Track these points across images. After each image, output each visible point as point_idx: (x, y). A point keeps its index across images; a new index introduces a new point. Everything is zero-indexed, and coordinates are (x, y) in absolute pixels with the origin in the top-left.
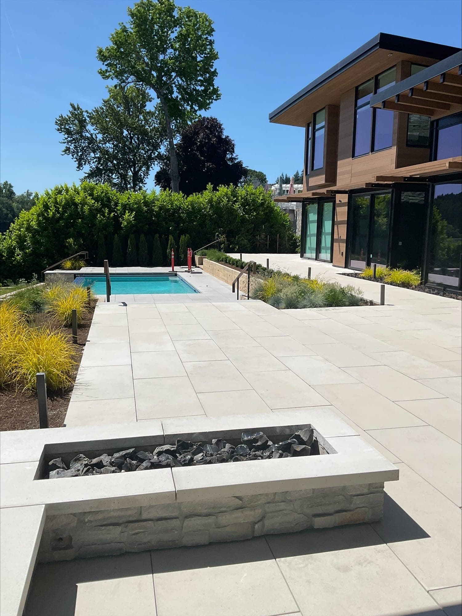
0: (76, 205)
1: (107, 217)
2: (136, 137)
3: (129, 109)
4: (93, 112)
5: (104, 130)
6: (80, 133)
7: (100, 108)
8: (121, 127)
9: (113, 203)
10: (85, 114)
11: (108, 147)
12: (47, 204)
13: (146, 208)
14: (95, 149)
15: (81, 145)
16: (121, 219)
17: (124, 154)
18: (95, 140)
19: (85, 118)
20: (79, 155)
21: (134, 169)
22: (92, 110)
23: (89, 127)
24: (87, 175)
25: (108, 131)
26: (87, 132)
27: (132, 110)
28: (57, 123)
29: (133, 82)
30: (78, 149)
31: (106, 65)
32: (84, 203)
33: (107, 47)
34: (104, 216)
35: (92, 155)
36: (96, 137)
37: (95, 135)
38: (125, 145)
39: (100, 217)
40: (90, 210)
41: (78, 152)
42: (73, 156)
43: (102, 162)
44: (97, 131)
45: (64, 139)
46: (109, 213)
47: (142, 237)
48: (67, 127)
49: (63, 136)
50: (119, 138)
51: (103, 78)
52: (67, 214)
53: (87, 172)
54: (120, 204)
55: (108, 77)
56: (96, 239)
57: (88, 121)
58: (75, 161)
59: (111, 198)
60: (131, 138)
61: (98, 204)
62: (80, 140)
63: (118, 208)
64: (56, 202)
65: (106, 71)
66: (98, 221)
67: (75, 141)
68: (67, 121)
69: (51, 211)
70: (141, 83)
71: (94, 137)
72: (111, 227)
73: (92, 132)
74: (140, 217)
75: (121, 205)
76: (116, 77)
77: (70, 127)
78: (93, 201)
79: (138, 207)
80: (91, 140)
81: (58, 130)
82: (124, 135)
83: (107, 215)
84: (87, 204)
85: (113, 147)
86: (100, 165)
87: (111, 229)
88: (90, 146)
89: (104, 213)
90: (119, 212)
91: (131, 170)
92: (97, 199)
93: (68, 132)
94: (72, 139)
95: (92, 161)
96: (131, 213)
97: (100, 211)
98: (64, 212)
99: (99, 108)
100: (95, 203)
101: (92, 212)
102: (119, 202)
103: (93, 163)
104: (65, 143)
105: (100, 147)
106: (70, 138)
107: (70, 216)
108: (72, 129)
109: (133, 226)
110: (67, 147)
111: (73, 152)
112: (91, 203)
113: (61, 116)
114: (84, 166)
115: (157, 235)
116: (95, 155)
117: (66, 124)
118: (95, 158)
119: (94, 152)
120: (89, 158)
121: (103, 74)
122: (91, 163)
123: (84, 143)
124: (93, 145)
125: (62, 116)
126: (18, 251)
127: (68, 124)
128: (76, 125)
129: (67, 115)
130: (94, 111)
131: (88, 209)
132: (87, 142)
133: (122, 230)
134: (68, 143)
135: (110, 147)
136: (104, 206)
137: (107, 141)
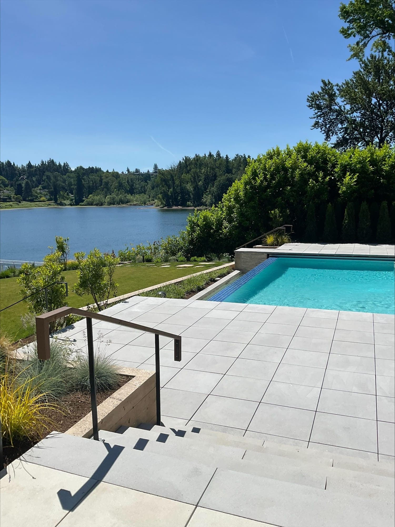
0: (285, 169)
1: (321, 183)
2: (384, 103)
3: (380, 77)
4: (343, 86)
5: (352, 100)
6: (329, 106)
7: (351, 80)
8: (369, 96)
9: (330, 165)
10: (335, 88)
11: (356, 116)
12: (256, 171)
13: (373, 167)
14: (343, 120)
15: (329, 117)
16: (339, 183)
17: (371, 121)
18: (343, 111)
19: (335, 92)
20: (327, 127)
21: (381, 135)
22: (343, 83)
23: (339, 100)
24: (333, 146)
25: (356, 101)
26: (336, 105)
27: (382, 77)
28: (309, 100)
29: (378, 35)
30: (327, 122)
31: (348, 22)
32: (294, 167)
33: (351, 2)
34: (317, 181)
35: (340, 126)
36: (345, 109)
37: (344, 106)
38: (372, 112)
39: (312, 183)
40: (301, 175)
41: (326, 125)
42: (321, 129)
43: (349, 132)
44: (345, 103)
45: (315, 114)
46: (325, 177)
47: (364, 206)
48: (318, 103)
49: (313, 112)
50: (367, 107)
51: (345, 37)
52: (274, 182)
53: (334, 143)
54: (338, 165)
55: (349, 35)
56: (306, 209)
57: (338, 94)
58: (323, 133)
59: (328, 159)
60: (380, 105)
61: (311, 167)
62: (329, 113)
63: (336, 170)
64: (265, 169)
65: (349, 28)
66: (309, 188)
67: (324, 115)
68: (318, 97)
69: (258, 178)
70: (387, 34)
71: (342, 109)
72: (326, 193)
73: (341, 104)
74: (363, 180)
75: (341, 166)
76: (359, 32)
77: (320, 103)
78: (305, 164)
79: (362, 167)
80: (339, 112)
81: (309, 106)
82: (373, 103)
83: (321, 179)
84: (299, 169)
85: (360, 116)
86: (346, 135)
87: (325, 197)
88: (338, 118)
89: (317, 177)
90: (336, 175)
91: (378, 137)
92: (310, 162)
93: (319, 107)
94: (321, 113)
95: (339, 132)
96: (354, 175)
97: (313, 175)
98: (273, 178)
99: (349, 81)
100: (307, 166)
101: (303, 177)
102: (338, 163)
103: (339, 133)
104: (315, 117)
105: (348, 117)
106: (319, 113)
107: (279, 184)
108: (322, 104)
109: (353, 192)
110: (316, 121)
111: (322, 126)
112: (303, 167)
113: (312, 93)
114: (331, 137)
115: (385, 203)
116: (342, 126)
117: (316, 100)
118: (341, 129)
119: (342, 123)
120: (336, 129)
121: (346, 33)
122: (338, 134)
123: (332, 115)
124: (341, 117)
125: (314, 93)
126: (225, 224)
127: (318, 100)
128: (326, 100)
129: (318, 92)
130: (344, 84)
131: (300, 174)
132: (335, 114)
133: (340, 197)
134: (318, 118)
135: (357, 117)
136: (318, 168)
137: (355, 111)
